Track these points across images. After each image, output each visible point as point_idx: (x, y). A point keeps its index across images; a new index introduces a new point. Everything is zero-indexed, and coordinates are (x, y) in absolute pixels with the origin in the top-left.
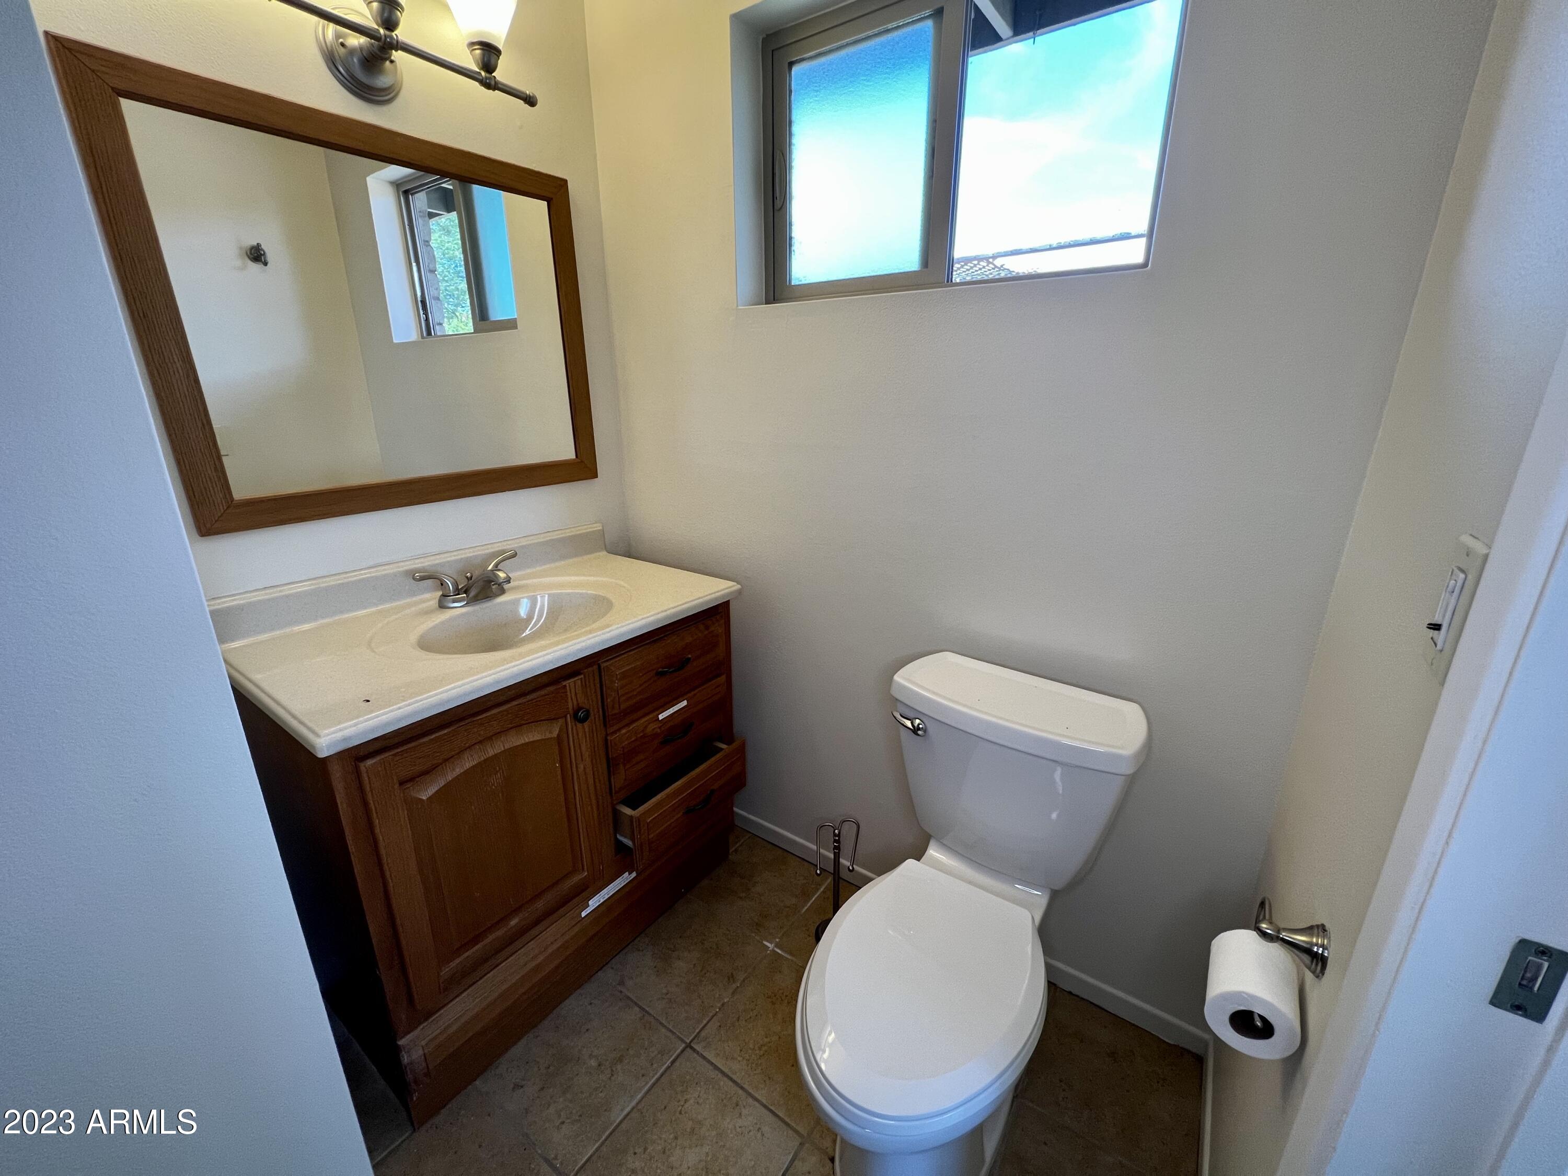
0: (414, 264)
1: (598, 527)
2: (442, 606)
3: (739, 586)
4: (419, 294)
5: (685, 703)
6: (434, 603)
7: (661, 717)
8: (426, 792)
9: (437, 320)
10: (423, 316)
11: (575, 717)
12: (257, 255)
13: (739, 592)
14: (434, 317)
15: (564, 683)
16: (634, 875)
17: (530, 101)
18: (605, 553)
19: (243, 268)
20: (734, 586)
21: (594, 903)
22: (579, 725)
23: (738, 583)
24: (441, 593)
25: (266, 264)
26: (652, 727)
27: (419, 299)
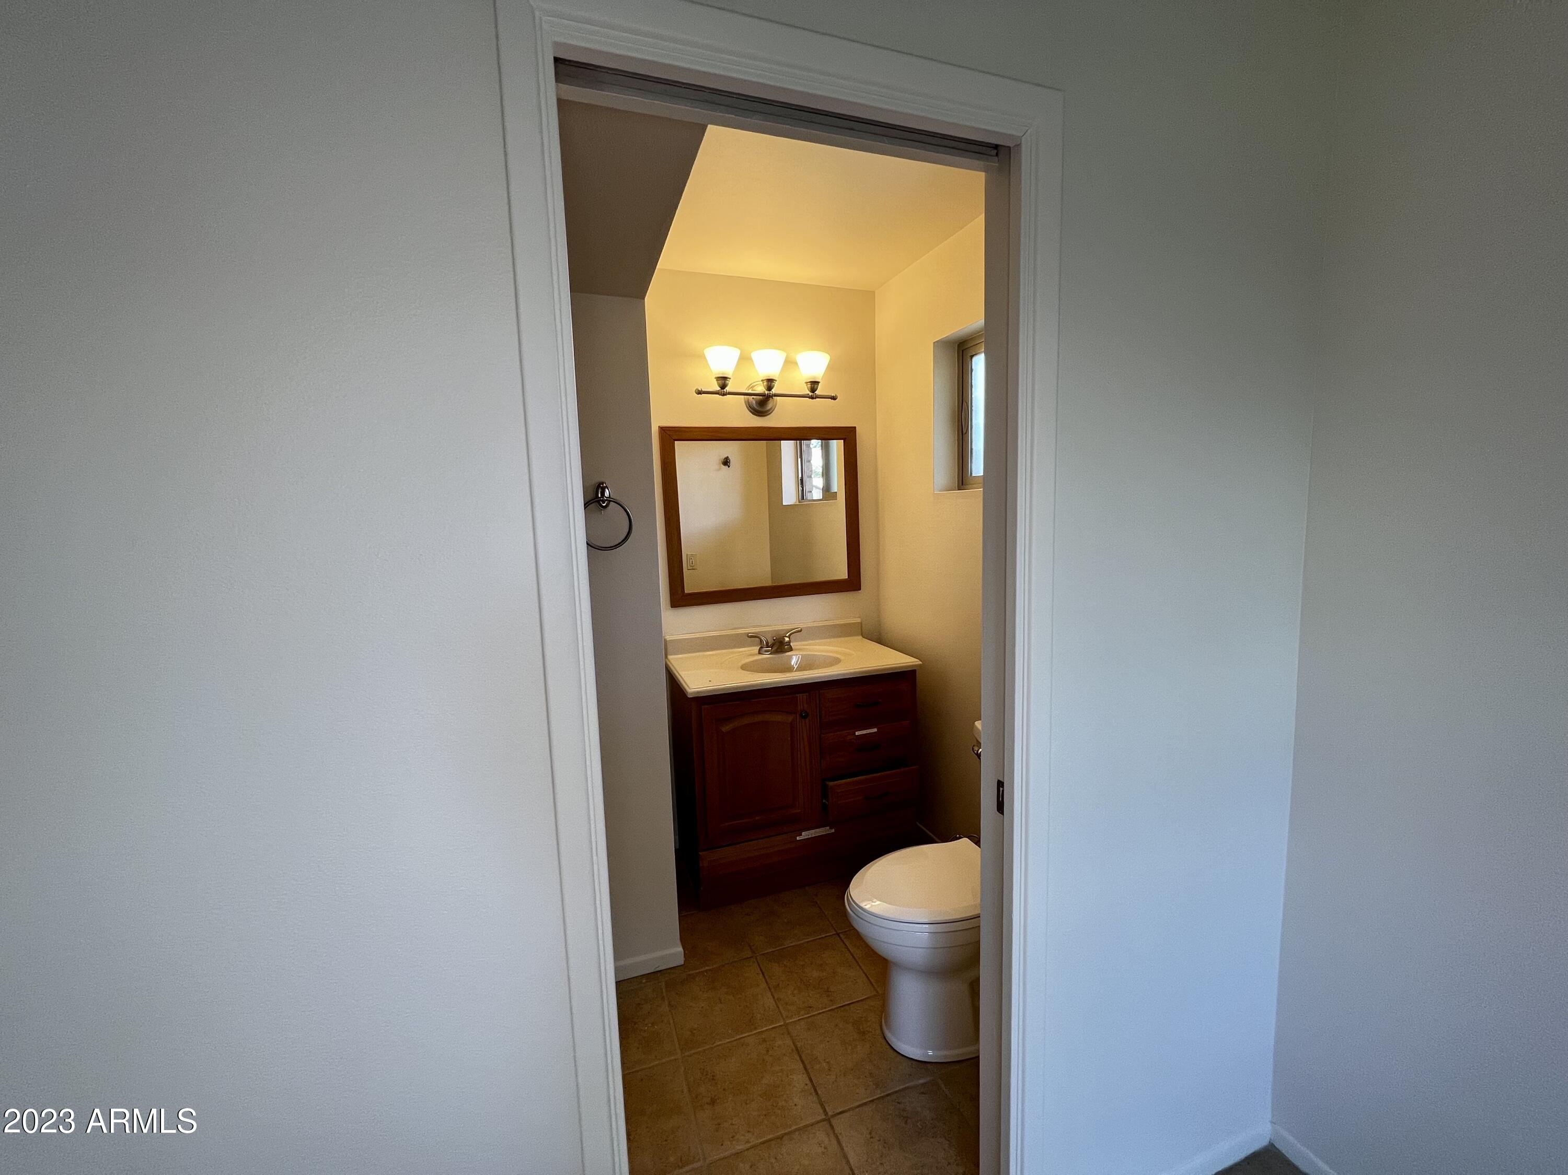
0: (799, 460)
1: (859, 620)
2: (760, 653)
3: (921, 663)
4: (800, 476)
5: (875, 730)
6: (757, 651)
7: (857, 733)
8: (726, 728)
9: (807, 490)
10: (800, 488)
11: (802, 717)
12: (726, 462)
13: (920, 665)
14: (807, 488)
15: (797, 695)
16: (833, 831)
17: (834, 398)
18: (861, 637)
19: (719, 470)
20: (916, 662)
21: (805, 835)
22: (803, 720)
23: (921, 661)
24: (760, 647)
25: (729, 467)
26: (850, 737)
27: (800, 479)
